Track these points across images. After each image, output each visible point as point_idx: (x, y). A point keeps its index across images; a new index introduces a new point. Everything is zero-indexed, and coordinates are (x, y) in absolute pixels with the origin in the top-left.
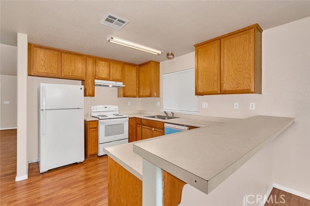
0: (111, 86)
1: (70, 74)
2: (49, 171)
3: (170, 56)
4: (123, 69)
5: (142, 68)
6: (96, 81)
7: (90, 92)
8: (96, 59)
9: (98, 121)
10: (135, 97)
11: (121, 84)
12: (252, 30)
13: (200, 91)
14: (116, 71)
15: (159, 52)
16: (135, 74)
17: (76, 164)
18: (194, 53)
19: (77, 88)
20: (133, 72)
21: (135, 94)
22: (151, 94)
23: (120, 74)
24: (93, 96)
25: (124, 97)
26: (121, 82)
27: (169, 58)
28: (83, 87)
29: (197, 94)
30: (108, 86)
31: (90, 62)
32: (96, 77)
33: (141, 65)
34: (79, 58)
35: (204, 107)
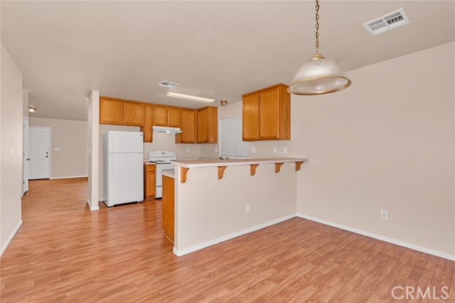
0: (168, 132)
1: (131, 121)
2: (115, 206)
3: (223, 103)
4: (180, 114)
5: (200, 113)
6: (154, 127)
7: (149, 138)
8: (154, 106)
9: (155, 166)
10: (193, 143)
11: (178, 130)
12: (278, 88)
13: (246, 137)
14: (174, 117)
15: (213, 101)
16: (193, 119)
17: (136, 202)
18: (241, 102)
19: (137, 135)
20: (191, 116)
21: (193, 140)
22: (208, 140)
23: (177, 120)
24: (151, 141)
25: (182, 143)
26: (178, 127)
27: (222, 105)
28: (142, 133)
29: (244, 140)
30: (165, 132)
31: (148, 109)
32: (154, 123)
33: (199, 110)
34: (139, 107)
35: (252, 152)
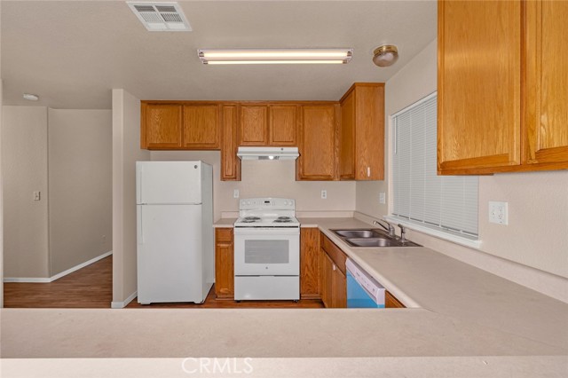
0: (271, 157)
1: (196, 142)
3: (383, 57)
4: (299, 116)
6: (240, 149)
7: (230, 172)
8: (240, 107)
9: (232, 230)
10: (332, 180)
11: (293, 152)
14: (283, 124)
16: (330, 125)
17: (192, 303)
20: (325, 120)
21: (329, 172)
22: (355, 172)
23: (291, 129)
24: (238, 178)
25: (302, 179)
26: (294, 146)
27: (383, 65)
28: (199, 163)
30: (266, 158)
31: (230, 113)
32: (240, 141)
33: (342, 101)
34: (211, 110)
